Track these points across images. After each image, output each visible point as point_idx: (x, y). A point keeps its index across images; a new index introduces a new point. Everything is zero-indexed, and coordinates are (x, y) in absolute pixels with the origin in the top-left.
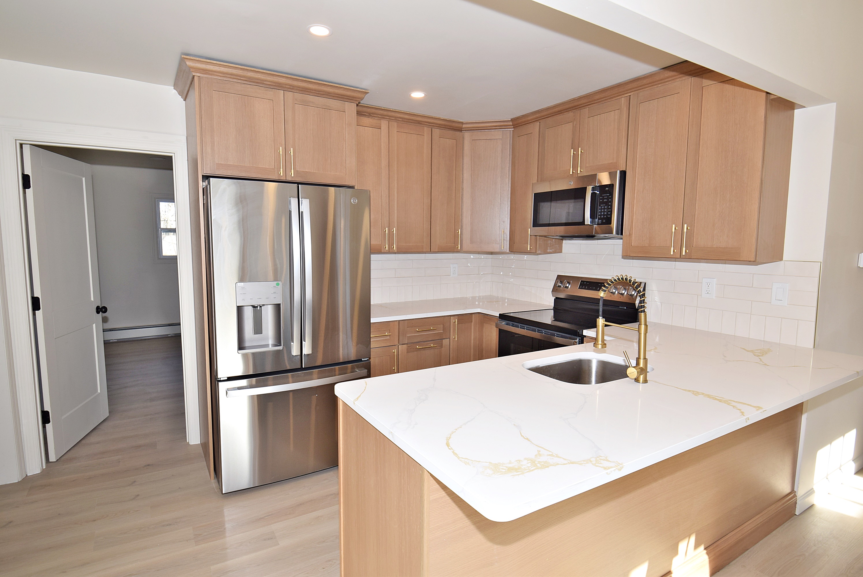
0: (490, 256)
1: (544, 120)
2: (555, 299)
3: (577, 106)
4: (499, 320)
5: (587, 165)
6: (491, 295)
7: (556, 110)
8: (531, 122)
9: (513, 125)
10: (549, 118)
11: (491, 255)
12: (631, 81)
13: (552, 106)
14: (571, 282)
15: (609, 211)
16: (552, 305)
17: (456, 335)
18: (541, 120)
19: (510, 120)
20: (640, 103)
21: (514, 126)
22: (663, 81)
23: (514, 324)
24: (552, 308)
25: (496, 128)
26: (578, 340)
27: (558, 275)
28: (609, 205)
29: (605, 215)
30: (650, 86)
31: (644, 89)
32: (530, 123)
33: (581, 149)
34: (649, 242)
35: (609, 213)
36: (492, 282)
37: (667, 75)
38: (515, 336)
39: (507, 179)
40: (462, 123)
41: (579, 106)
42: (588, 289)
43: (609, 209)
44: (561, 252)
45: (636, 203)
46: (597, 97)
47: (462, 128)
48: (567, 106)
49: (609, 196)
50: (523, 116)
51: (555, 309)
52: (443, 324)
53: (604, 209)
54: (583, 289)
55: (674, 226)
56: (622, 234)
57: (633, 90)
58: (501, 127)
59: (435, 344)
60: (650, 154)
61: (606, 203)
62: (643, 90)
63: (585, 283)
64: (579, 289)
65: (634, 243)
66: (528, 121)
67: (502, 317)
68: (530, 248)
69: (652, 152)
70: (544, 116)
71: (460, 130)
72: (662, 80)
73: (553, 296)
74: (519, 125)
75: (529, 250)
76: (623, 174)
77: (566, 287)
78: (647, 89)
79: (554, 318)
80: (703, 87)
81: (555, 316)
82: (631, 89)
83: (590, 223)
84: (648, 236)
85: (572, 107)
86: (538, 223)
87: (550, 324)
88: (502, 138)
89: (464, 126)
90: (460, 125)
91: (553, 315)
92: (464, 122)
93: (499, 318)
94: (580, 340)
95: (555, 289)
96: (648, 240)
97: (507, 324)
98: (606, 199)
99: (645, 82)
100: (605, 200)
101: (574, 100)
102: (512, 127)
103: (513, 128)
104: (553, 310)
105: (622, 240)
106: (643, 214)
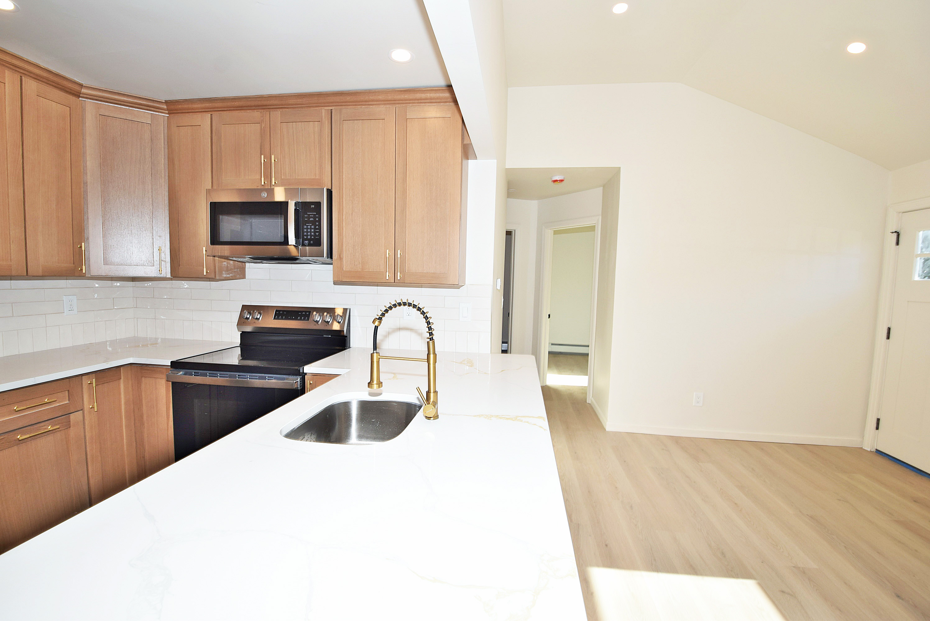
0: (131, 284)
1: (218, 112)
2: (241, 334)
3: (266, 106)
4: (171, 370)
5: (283, 177)
6: (135, 337)
7: (237, 104)
8: (198, 111)
9: (167, 110)
10: (225, 112)
11: (132, 282)
12: (334, 94)
13: (231, 98)
14: (262, 312)
15: (317, 232)
16: (238, 341)
17: (95, 403)
18: (214, 112)
19: (164, 102)
20: (343, 120)
21: (170, 112)
22: (367, 103)
23: (199, 373)
24: (238, 345)
25: (141, 107)
26: (299, 380)
27: (243, 305)
28: (317, 225)
29: (313, 236)
30: (354, 105)
31: (347, 107)
32: (196, 112)
33: (274, 157)
34: (362, 267)
35: (317, 234)
36: (136, 319)
37: (372, 98)
38: (188, 386)
39: (162, 179)
40: (81, 86)
41: (269, 107)
42: (287, 319)
43: (317, 229)
44: (244, 277)
45: (345, 226)
46: (292, 101)
47: (80, 94)
48: (253, 103)
49: (316, 214)
50: (186, 101)
51: (243, 345)
52: (68, 391)
53: (311, 229)
54: (280, 319)
55: (388, 251)
56: (331, 258)
57: (335, 104)
58: (148, 108)
59: (56, 425)
60: (357, 176)
61: (313, 223)
62: (345, 107)
63: (281, 312)
64: (274, 320)
65: (346, 267)
66: (193, 109)
67: (176, 365)
68: (207, 272)
69: (359, 174)
70: (218, 108)
71: (77, 95)
72: (366, 101)
73: (238, 331)
74: (178, 111)
75: (205, 274)
76: (330, 192)
77: (257, 318)
78: (349, 107)
79: (241, 357)
80: (407, 119)
81: (242, 354)
82: (332, 103)
83: (295, 244)
84: (360, 261)
85: (259, 106)
86: (218, 240)
87: (237, 364)
88: (151, 122)
89: (84, 91)
90: (77, 88)
91: (240, 353)
92: (84, 85)
93: (171, 368)
94: (301, 379)
95: (242, 321)
96: (361, 265)
97: (185, 374)
98: (312, 217)
99: (348, 98)
100: (311, 219)
101: (261, 97)
102: (167, 112)
103: (168, 114)
104: (240, 347)
105: (332, 265)
106: (354, 237)
